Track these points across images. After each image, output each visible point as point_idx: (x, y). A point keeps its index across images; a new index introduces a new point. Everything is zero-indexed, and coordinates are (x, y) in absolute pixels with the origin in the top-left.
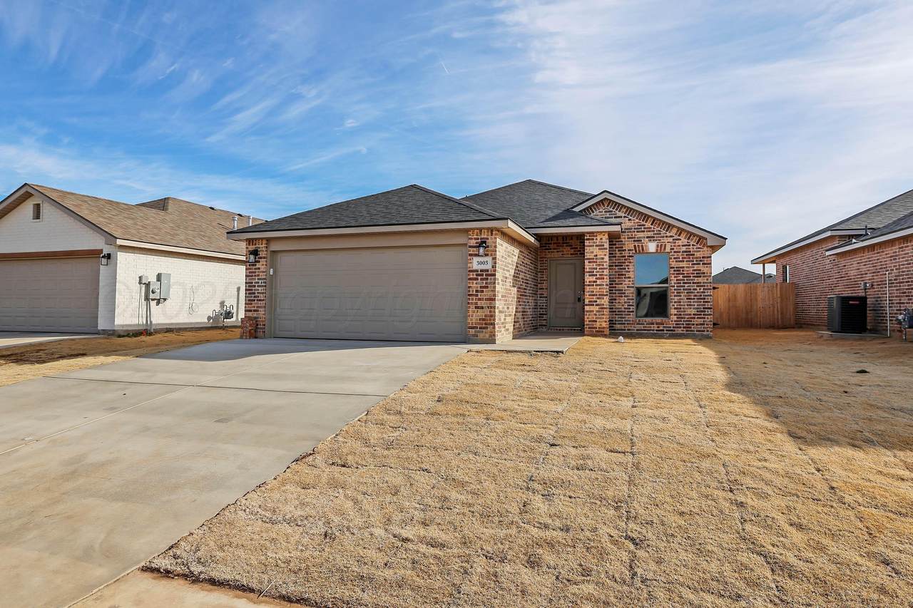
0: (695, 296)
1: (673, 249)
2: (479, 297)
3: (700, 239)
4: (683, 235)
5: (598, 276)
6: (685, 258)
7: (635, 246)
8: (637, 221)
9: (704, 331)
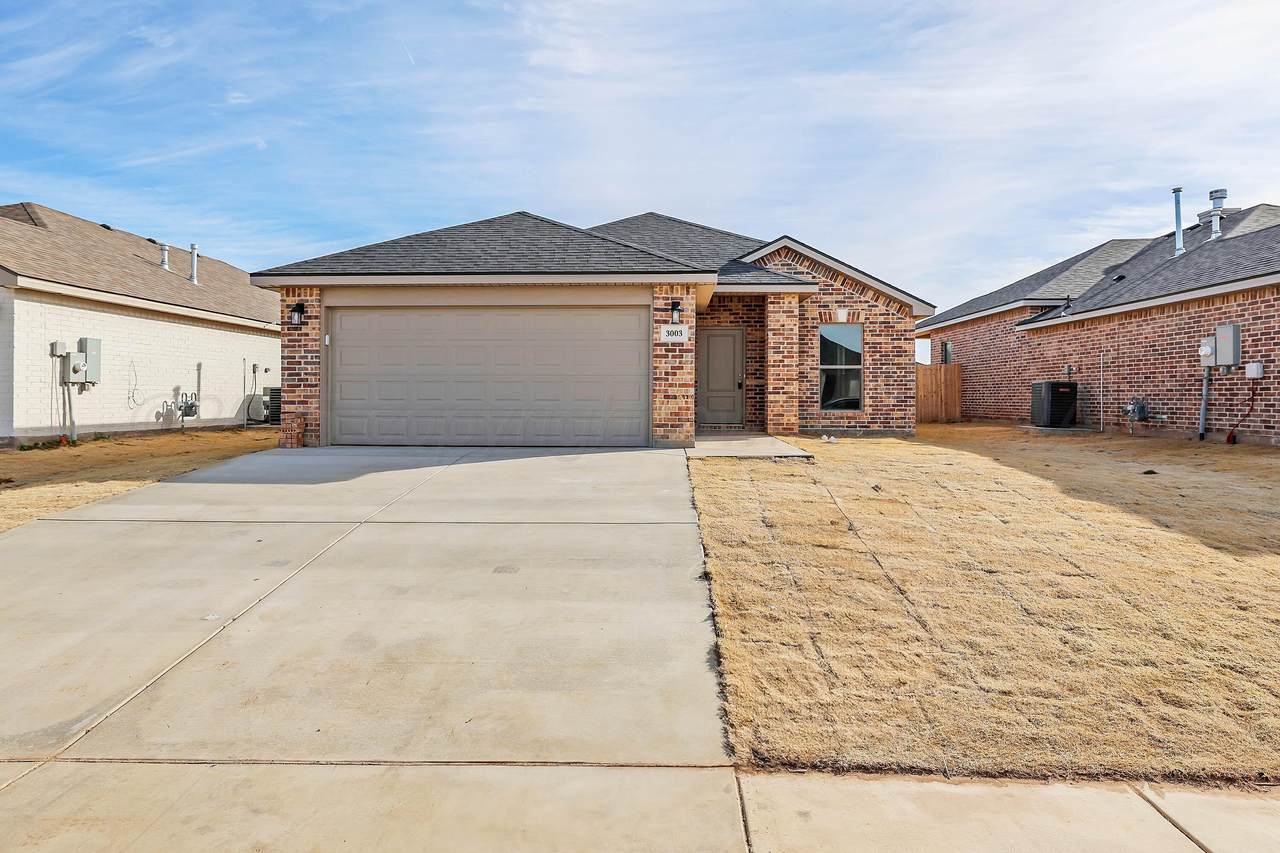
0: (896, 381)
1: (868, 319)
2: (670, 382)
3: (901, 306)
4: (881, 300)
5: (786, 354)
6: (883, 331)
7: (820, 313)
8: (824, 279)
9: (905, 427)
